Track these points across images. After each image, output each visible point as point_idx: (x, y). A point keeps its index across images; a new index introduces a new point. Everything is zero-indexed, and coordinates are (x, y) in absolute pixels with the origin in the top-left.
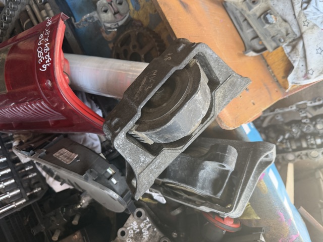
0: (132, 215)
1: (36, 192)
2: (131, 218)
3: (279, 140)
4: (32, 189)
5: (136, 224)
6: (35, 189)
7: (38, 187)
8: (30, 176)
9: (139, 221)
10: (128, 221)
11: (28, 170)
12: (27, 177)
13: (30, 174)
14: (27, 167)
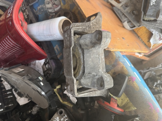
0: (56, 113)
1: (10, 106)
2: (56, 115)
3: (154, 85)
4: (8, 104)
5: (58, 119)
6: (10, 104)
7: (12, 104)
8: (9, 97)
9: (60, 117)
10: (54, 117)
11: (8, 94)
12: (7, 97)
13: (9, 96)
14: (8, 92)
